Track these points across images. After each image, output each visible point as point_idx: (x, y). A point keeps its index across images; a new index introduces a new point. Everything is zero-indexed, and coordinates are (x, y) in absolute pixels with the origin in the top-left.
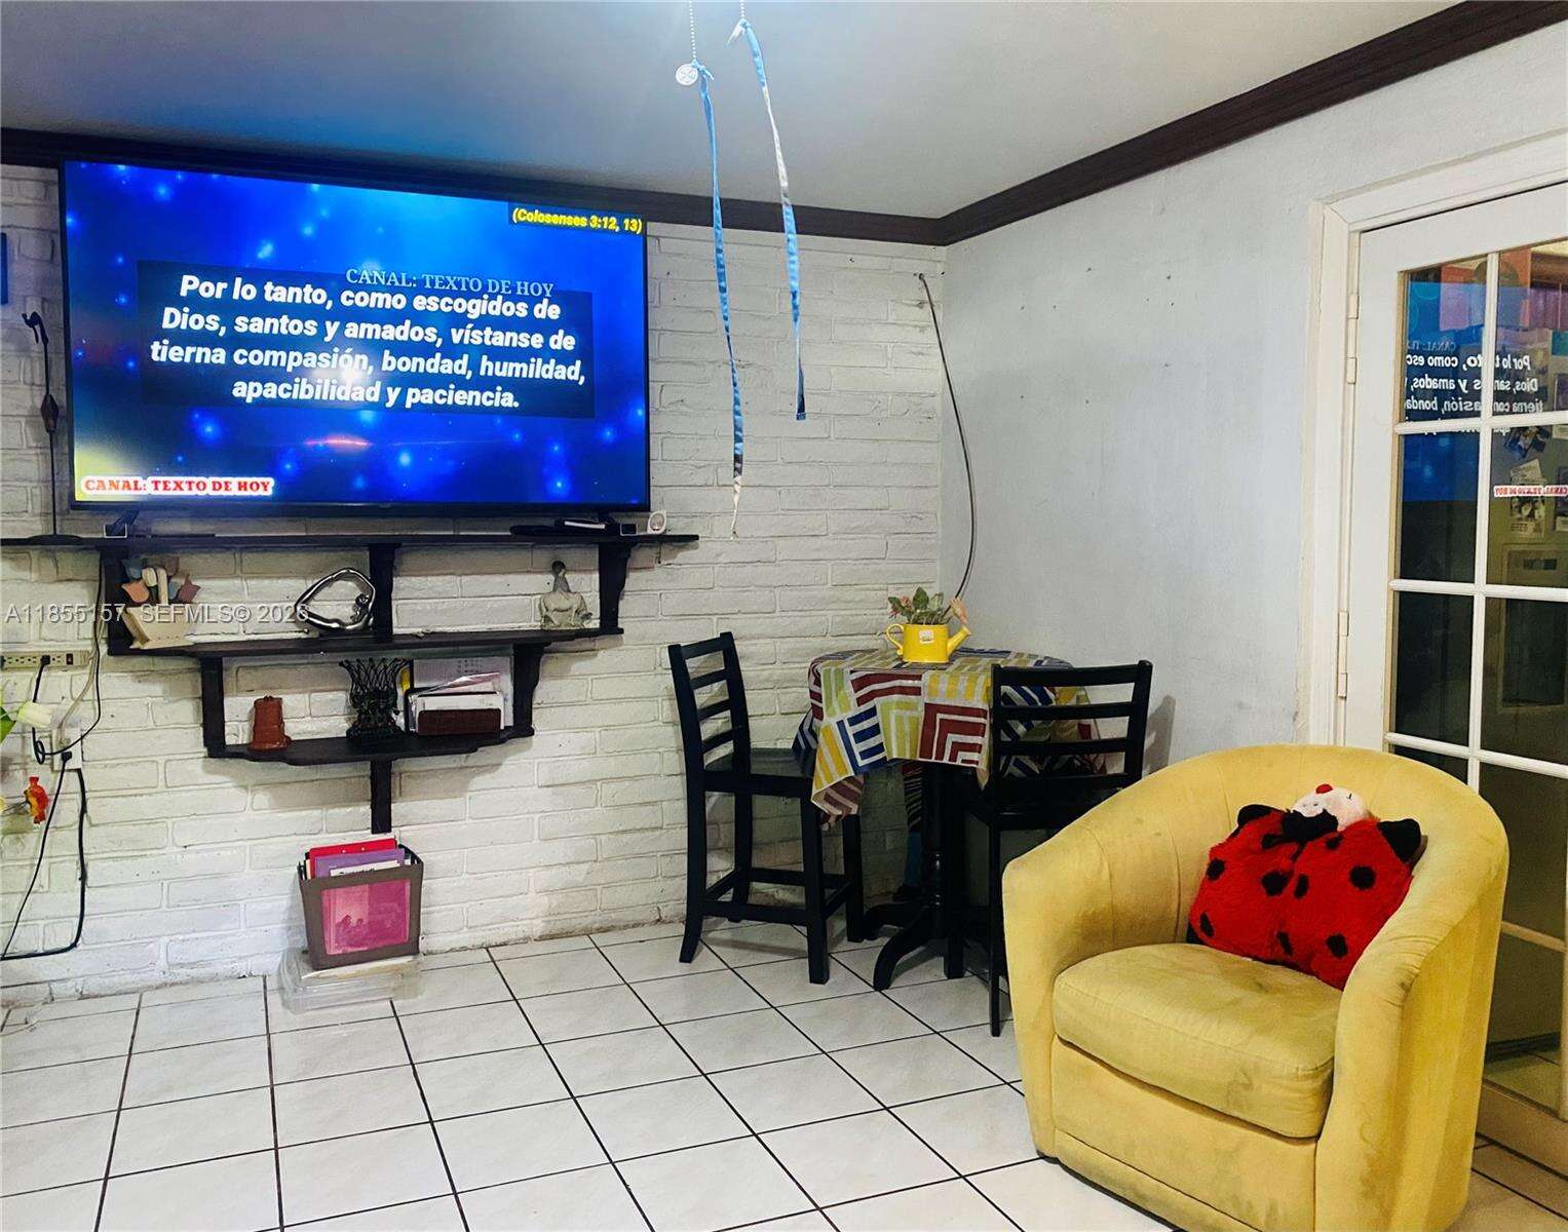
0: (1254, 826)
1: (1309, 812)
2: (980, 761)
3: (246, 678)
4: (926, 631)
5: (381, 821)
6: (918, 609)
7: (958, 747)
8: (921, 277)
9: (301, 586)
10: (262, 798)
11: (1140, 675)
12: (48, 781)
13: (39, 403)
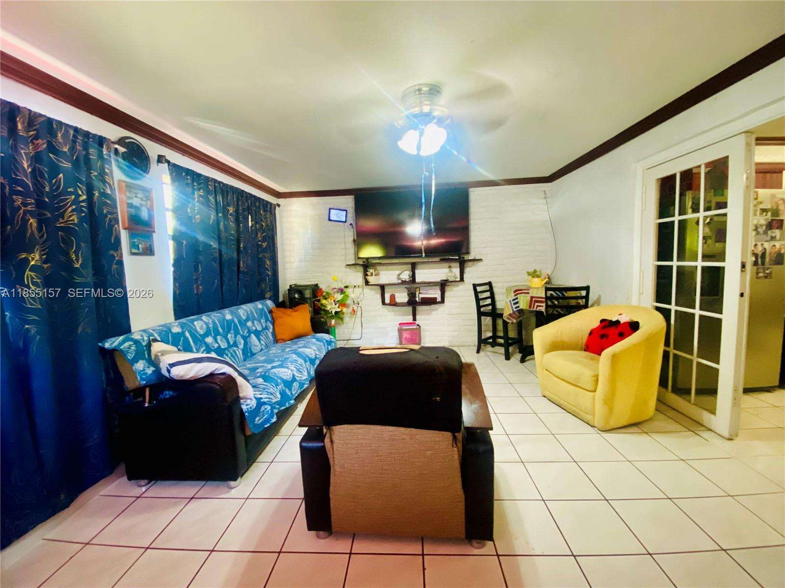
0: (604, 323)
1: (614, 320)
2: (543, 309)
3: (389, 290)
4: (536, 279)
5: (415, 319)
6: (534, 274)
7: (538, 306)
8: (544, 191)
9: (398, 272)
10: (392, 314)
11: (587, 289)
12: (355, 308)
13: (352, 239)
